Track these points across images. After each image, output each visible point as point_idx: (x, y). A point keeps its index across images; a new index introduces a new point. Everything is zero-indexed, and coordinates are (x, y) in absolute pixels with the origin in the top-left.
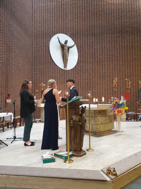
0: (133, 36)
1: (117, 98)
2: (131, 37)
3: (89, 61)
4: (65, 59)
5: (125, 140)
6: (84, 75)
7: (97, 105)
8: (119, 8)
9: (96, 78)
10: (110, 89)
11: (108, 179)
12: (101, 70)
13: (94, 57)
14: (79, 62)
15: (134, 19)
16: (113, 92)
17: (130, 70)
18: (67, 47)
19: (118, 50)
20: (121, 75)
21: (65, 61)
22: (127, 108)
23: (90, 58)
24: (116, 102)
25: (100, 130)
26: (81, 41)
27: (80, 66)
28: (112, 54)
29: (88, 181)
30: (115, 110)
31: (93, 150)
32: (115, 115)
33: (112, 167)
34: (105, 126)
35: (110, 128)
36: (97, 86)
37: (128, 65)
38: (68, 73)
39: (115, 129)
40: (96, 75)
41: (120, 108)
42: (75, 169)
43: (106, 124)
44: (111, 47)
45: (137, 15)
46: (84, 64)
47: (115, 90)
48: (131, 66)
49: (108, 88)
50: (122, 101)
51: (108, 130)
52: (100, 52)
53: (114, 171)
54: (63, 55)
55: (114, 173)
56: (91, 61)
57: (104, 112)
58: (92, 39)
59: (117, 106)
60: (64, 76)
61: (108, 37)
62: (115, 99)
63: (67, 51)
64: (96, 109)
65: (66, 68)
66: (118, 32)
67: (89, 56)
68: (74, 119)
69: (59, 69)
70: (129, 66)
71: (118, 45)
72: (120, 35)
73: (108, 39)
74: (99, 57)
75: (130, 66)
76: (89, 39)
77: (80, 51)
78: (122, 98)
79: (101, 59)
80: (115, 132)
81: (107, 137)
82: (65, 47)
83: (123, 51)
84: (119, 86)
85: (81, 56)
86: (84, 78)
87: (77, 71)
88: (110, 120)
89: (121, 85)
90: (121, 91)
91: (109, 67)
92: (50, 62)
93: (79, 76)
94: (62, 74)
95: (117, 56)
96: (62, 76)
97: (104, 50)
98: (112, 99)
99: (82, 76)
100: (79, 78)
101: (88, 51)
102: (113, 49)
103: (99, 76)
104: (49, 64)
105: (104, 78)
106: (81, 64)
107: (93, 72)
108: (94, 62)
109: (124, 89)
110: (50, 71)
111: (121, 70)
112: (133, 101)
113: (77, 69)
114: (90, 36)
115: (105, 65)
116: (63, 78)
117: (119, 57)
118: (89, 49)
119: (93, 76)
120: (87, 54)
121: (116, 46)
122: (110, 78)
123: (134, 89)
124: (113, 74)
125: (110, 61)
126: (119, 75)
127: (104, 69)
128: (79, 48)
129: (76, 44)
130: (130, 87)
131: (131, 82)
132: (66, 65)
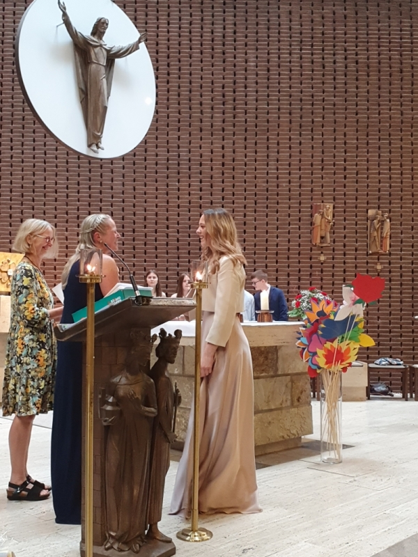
1: (324, 295)
2: (394, 23)
3: (207, 124)
4: (91, 109)
5: (355, 483)
6: (184, 185)
9: (240, 202)
10: (299, 254)
12: (261, 165)
13: (229, 106)
14: (162, 123)
16: (311, 267)
18: (105, 53)
19: (341, 79)
20: (351, 191)
21: (91, 116)
22: (369, 342)
23: (212, 109)
24: (321, 314)
26: (174, 28)
27: (168, 142)
28: (313, 96)
30: (314, 351)
32: (316, 370)
34: (269, 423)
35: (294, 432)
37: (379, 148)
38: (107, 175)
39: (315, 436)
40: (239, 191)
41: (339, 338)
43: (275, 412)
44: (306, 64)
46: (185, 136)
47: (322, 258)
48: (396, 155)
49: (289, 249)
50: (349, 306)
51: (284, 441)
52: (257, 83)
54: (83, 88)
56: (218, 124)
57: (266, 358)
58: (224, 20)
59: (323, 329)
60: (90, 188)
61: (296, 18)
62: (317, 301)
63: (103, 70)
65: (98, 147)
67: (207, 100)
69: (68, 154)
70: (385, 155)
71: (339, 58)
72: (350, 12)
73: (296, 27)
74: (251, 106)
75: (390, 152)
77: (169, 74)
78: (348, 292)
79: (263, 118)
80: (316, 448)
81: (279, 472)
82: (93, 53)
83: (362, 84)
84: (341, 241)
85: (173, 97)
86: (184, 201)
87: (150, 168)
88: (291, 396)
89: (350, 237)
90: (348, 263)
91: (298, 156)
92: (24, 117)
93: (162, 189)
94: (79, 176)
95: (334, 105)
96: (79, 184)
97: (275, 74)
98: (303, 301)
99: (173, 190)
100: (163, 198)
101: (205, 74)
102: (315, 75)
103: (252, 194)
104: (15, 128)
105: (274, 203)
106: (170, 133)
107: (223, 174)
108: (229, 130)
109: (360, 254)
110: (19, 162)
111: (350, 169)
112: (401, 310)
113: (152, 155)
114: (213, 7)
115: (278, 144)
116: (86, 197)
117: (342, 109)
118: (208, 65)
119: (227, 195)
120: (201, 88)
121: (332, 60)
122: (300, 203)
123: (404, 255)
124: (315, 186)
125: (300, 127)
126: (340, 191)
127: (275, 165)
128: (162, 61)
129: (146, 40)
130: (388, 248)
131: (391, 225)
132: (99, 134)
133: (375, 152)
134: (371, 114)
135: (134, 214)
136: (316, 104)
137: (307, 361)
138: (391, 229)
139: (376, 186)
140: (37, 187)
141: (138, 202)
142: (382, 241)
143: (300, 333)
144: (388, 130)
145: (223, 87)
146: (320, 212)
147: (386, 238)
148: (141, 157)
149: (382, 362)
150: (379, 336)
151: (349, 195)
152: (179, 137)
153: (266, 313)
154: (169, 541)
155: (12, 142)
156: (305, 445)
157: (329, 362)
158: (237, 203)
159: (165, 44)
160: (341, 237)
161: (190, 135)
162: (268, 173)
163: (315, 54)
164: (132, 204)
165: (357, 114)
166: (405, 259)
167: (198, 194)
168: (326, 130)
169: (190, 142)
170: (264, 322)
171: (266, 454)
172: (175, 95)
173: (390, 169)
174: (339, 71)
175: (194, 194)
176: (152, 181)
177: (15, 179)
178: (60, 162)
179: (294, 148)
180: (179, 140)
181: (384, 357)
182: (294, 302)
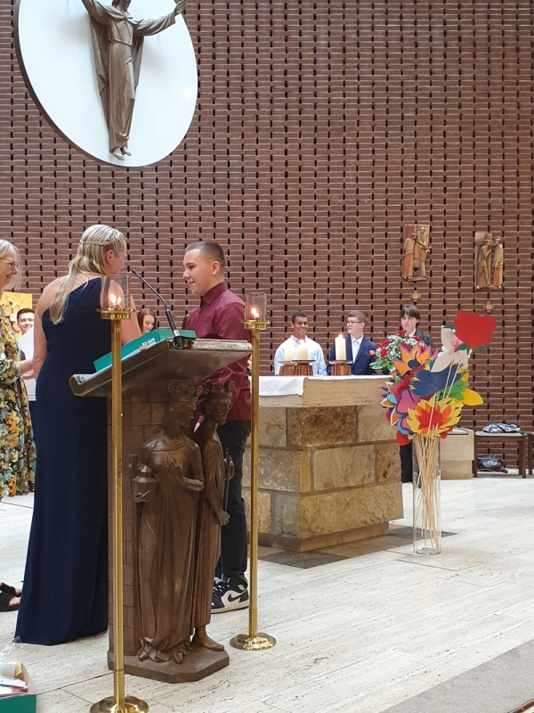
3: (264, 121)
4: (113, 102)
5: (458, 578)
7: (301, 378)
9: (309, 224)
10: (386, 291)
12: (335, 176)
14: (206, 121)
17: (503, 179)
18: (131, 28)
19: (439, 61)
20: (452, 208)
21: (114, 111)
22: (475, 399)
23: (271, 102)
24: (414, 364)
25: (318, 527)
27: (214, 147)
28: (402, 84)
30: (404, 412)
32: (407, 436)
34: (348, 504)
35: (380, 516)
36: (315, 275)
37: (489, 151)
38: (136, 190)
39: (406, 521)
40: (307, 209)
41: (437, 395)
43: (355, 490)
44: (394, 42)
46: (236, 138)
47: (416, 296)
48: (511, 160)
49: (372, 285)
50: (450, 354)
51: (366, 528)
52: (329, 67)
54: (103, 74)
56: (279, 121)
57: (344, 422)
59: (415, 384)
60: (114, 208)
62: (409, 348)
63: (128, 51)
64: (298, 404)
65: (124, 153)
67: (264, 90)
69: (84, 163)
70: (497, 160)
71: (437, 33)
74: (323, 96)
75: (504, 156)
77: (214, 57)
78: (448, 336)
79: (337, 113)
80: (407, 535)
81: (360, 565)
82: (115, 28)
83: (467, 68)
84: (439, 274)
85: (221, 86)
86: (235, 224)
87: (191, 181)
88: (375, 470)
89: (451, 268)
90: (449, 302)
91: (383, 163)
92: (27, 116)
93: (207, 209)
94: (99, 192)
95: (431, 95)
96: (99, 203)
97: (353, 56)
98: (391, 348)
99: (221, 209)
100: (209, 220)
101: (262, 56)
102: (405, 56)
103: (324, 214)
104: (16, 130)
105: (353, 225)
106: (216, 134)
107: (286, 187)
108: (294, 130)
109: (464, 290)
110: (22, 174)
111: (452, 180)
112: (518, 362)
113: (194, 164)
115: (358, 147)
116: (109, 220)
117: (440, 100)
118: (266, 45)
119: (291, 214)
120: (257, 74)
121: (428, 37)
122: (387, 225)
123: (522, 290)
124: (406, 202)
125: (387, 125)
126: (438, 207)
127: (353, 174)
128: (205, 40)
129: (184, 13)
130: (501, 282)
131: (505, 251)
132: (125, 135)
133: (484, 157)
134: (479, 106)
135: (172, 242)
136: (407, 95)
137: (396, 425)
138: (505, 257)
139: (485, 202)
140: (47, 208)
141: (176, 225)
142: (492, 273)
143: (386, 389)
144: (500, 128)
145: (286, 74)
146: (412, 236)
147: (498, 269)
148: (179, 167)
149: (493, 429)
150: (488, 396)
151: (449, 213)
152: (228, 139)
153: (342, 364)
154: (221, 649)
155: (12, 148)
156: (393, 533)
157: (423, 425)
158: (305, 225)
159: (209, 17)
160: (440, 268)
161: (243, 138)
162: (344, 184)
163: (406, 28)
164: (168, 228)
165: (460, 107)
166: (523, 296)
167: (253, 214)
168: (420, 129)
169: (243, 145)
170: (340, 375)
171: (343, 544)
172: (223, 85)
174: (436, 50)
175: (248, 215)
176: (194, 197)
177: (17, 197)
178: (75, 175)
179: (378, 152)
180: (228, 143)
181: (495, 423)
182: (379, 350)
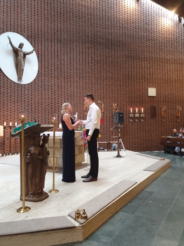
0: (108, 50)
2: (104, 50)
3: (53, 75)
4: (19, 69)
6: (46, 92)
8: (91, 13)
9: (63, 98)
10: (80, 113)
11: (77, 224)
12: (69, 88)
13: (59, 70)
14: (40, 75)
15: (107, 30)
16: (83, 116)
18: (23, 53)
19: (90, 64)
21: (19, 71)
23: (55, 71)
26: (43, 47)
27: (42, 80)
28: (83, 69)
29: (50, 232)
31: (58, 191)
33: (81, 209)
38: (23, 89)
39: (85, 162)
40: (63, 94)
42: (32, 219)
44: (81, 60)
45: (111, 26)
46: (47, 78)
47: (86, 114)
48: (105, 86)
49: (77, 111)
51: (77, 164)
52: (67, 64)
53: (84, 213)
54: (16, 63)
55: (83, 216)
56: (56, 75)
58: (58, 46)
61: (78, 47)
63: (22, 58)
65: (21, 81)
66: (90, 42)
67: (53, 68)
68: (32, 152)
69: (11, 82)
70: (102, 86)
71: (90, 59)
72: (93, 46)
73: (78, 49)
74: (66, 70)
76: (53, 45)
77: (42, 60)
79: (69, 74)
80: (86, 165)
82: (19, 53)
83: (96, 66)
85: (43, 67)
86: (47, 97)
87: (36, 87)
88: (79, 151)
91: (79, 85)
93: (40, 94)
94: (14, 89)
95: (89, 72)
96: (14, 92)
97: (72, 62)
99: (43, 94)
100: (40, 96)
101: (52, 61)
102: (83, 63)
103: (66, 96)
105: (73, 98)
106: (42, 77)
107: (58, 89)
108: (60, 77)
112: (107, 127)
113: (37, 84)
114: (54, 42)
115: (74, 82)
116: (17, 95)
117: (91, 73)
118: (53, 59)
119: (59, 95)
120: (51, 65)
121: (88, 59)
122: (80, 99)
123: (107, 113)
124: (84, 94)
125: (80, 77)
127: (73, 87)
128: (40, 57)
129: (35, 50)
130: (103, 111)
131: (104, 105)
132: (21, 77)
133: (100, 85)
134: (98, 74)
135: (32, 101)
136: (84, 71)
139: (100, 94)
141: (33, 97)
143: (82, 134)
144: (103, 79)
145: (58, 65)
148: (33, 84)
156: (83, 165)
159: (40, 52)
162: (71, 90)
163: (83, 57)
164: (31, 98)
165: (95, 75)
167: (51, 95)
168: (86, 79)
173: (103, 90)
176: (37, 91)
178: (9, 85)
179: (78, 83)
182: (80, 126)
